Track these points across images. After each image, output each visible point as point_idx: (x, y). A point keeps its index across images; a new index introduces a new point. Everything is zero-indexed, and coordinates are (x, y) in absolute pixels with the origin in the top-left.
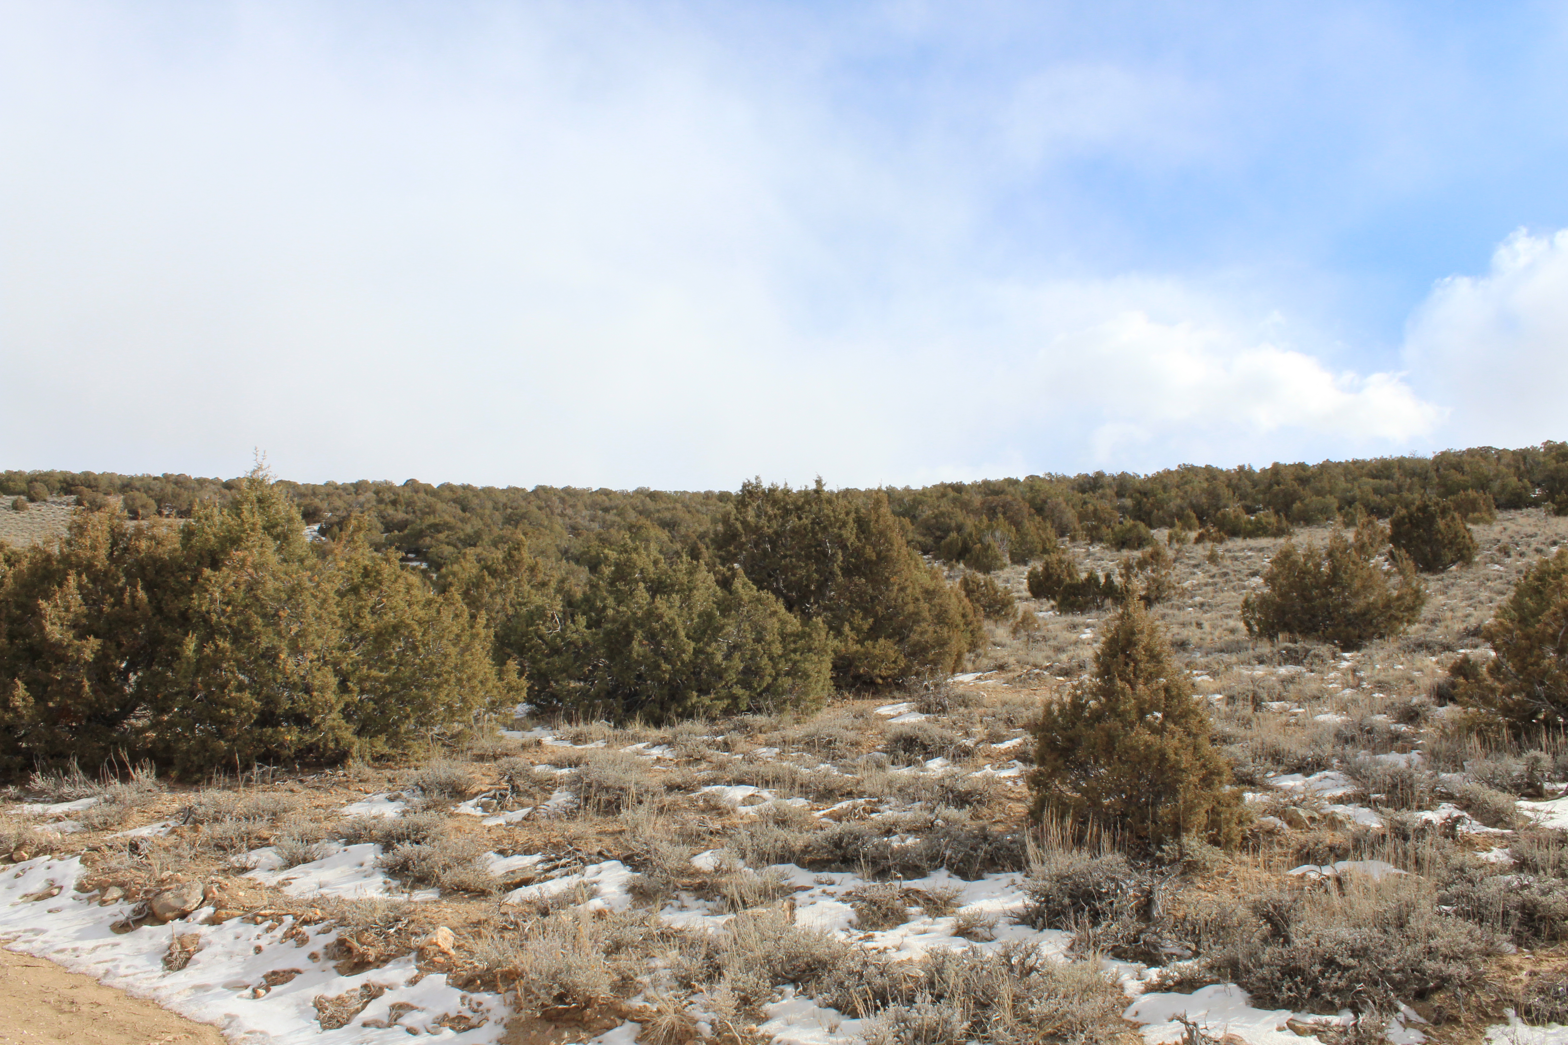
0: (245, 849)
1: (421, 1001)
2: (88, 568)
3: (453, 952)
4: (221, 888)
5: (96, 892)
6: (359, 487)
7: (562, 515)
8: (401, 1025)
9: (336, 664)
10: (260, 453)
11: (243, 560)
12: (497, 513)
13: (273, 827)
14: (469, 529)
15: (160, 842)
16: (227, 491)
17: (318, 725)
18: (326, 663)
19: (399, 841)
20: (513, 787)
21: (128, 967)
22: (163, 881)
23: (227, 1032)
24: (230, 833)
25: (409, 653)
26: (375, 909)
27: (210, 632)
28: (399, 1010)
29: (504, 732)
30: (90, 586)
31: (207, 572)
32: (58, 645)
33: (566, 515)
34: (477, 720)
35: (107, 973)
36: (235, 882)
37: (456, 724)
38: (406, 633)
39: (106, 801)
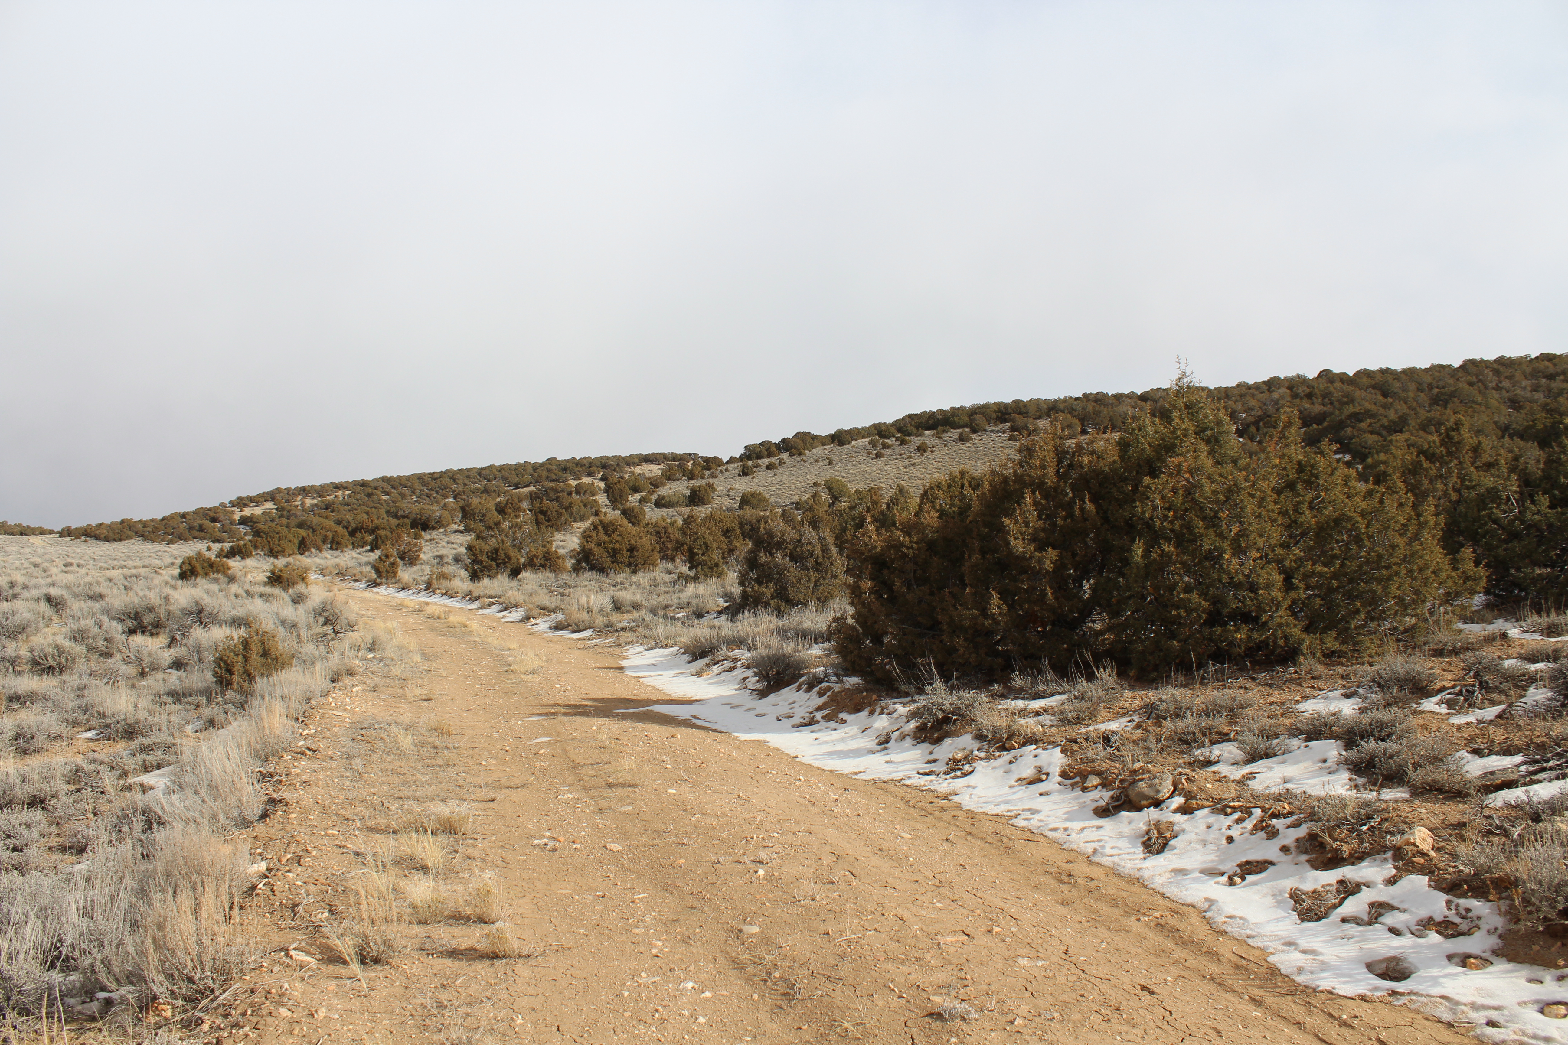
0: (1207, 743)
1: (1402, 902)
2: (1039, 485)
3: (1433, 854)
4: (1189, 779)
5: (1078, 779)
6: (1272, 384)
7: (1498, 388)
8: (1382, 924)
9: (1279, 561)
10: (1183, 361)
11: (1179, 465)
12: (1422, 395)
13: (1232, 722)
14: (1392, 415)
15: (1128, 735)
16: (1143, 403)
17: (1265, 623)
18: (1269, 562)
19: (1362, 738)
20: (1481, 683)
21: (1112, 848)
22: (1135, 771)
23: (1208, 914)
24: (1192, 728)
25: (1353, 547)
26: (1345, 806)
27: (1154, 537)
28: (1378, 910)
29: (1461, 626)
30: (1043, 502)
31: (1147, 480)
32: (1022, 557)
33: (1501, 388)
34: (1431, 613)
35: (1095, 851)
36: (1200, 775)
37: (1407, 619)
38: (1349, 526)
39: (1076, 698)
